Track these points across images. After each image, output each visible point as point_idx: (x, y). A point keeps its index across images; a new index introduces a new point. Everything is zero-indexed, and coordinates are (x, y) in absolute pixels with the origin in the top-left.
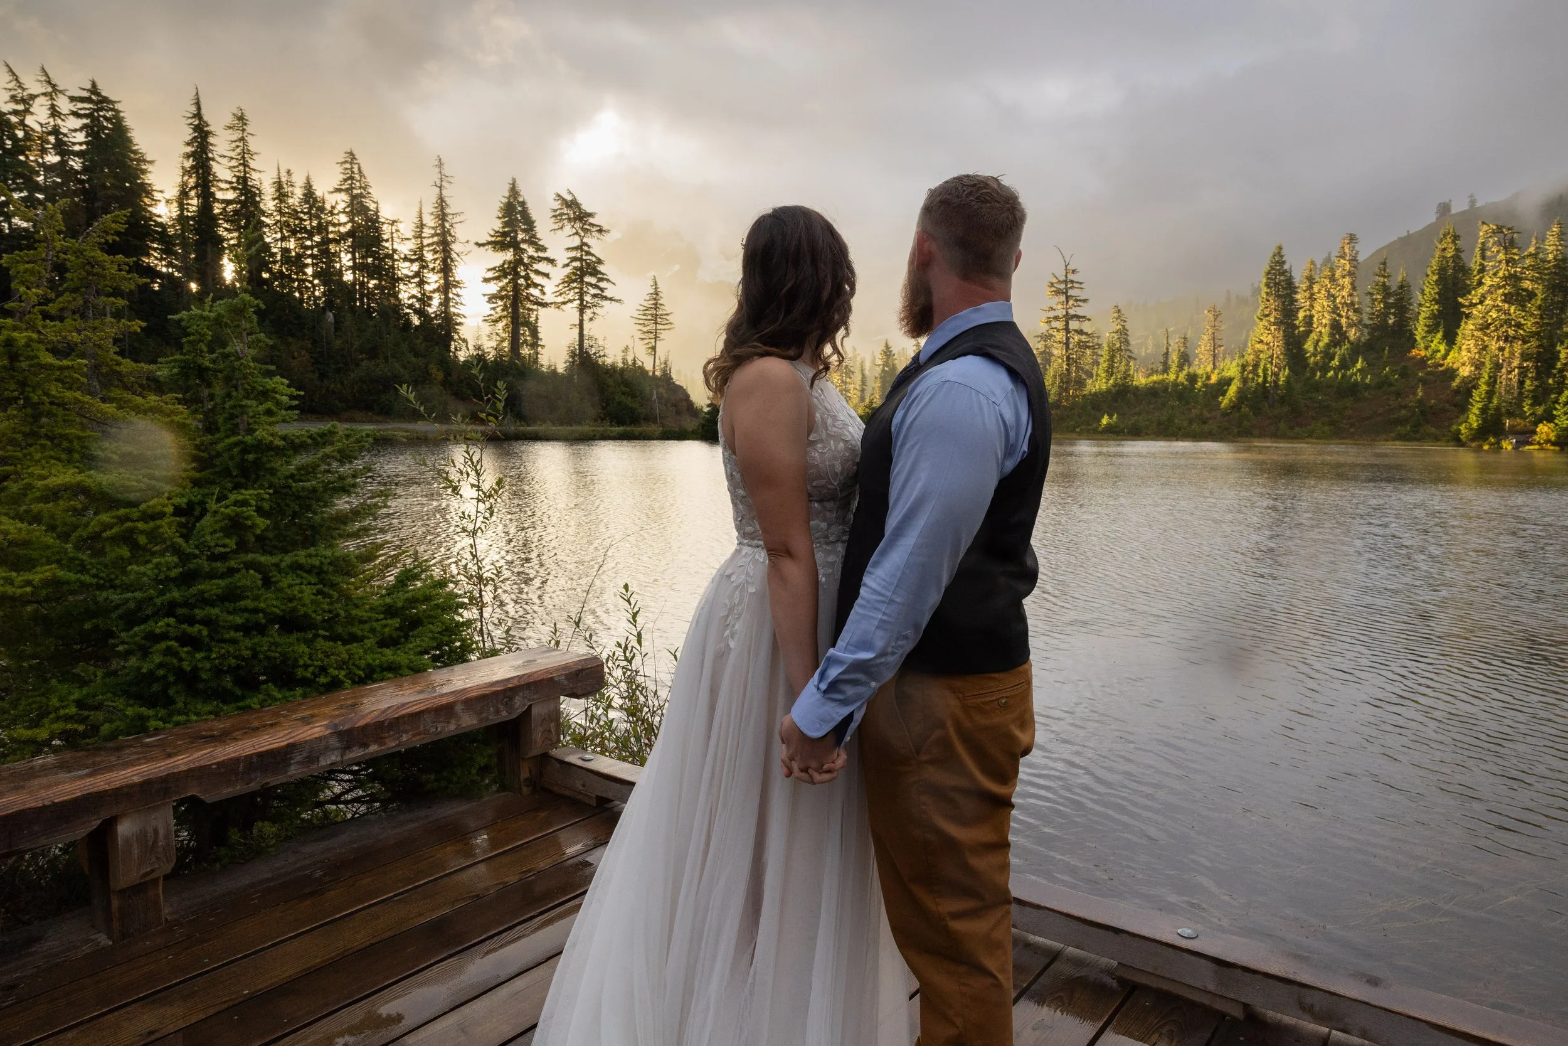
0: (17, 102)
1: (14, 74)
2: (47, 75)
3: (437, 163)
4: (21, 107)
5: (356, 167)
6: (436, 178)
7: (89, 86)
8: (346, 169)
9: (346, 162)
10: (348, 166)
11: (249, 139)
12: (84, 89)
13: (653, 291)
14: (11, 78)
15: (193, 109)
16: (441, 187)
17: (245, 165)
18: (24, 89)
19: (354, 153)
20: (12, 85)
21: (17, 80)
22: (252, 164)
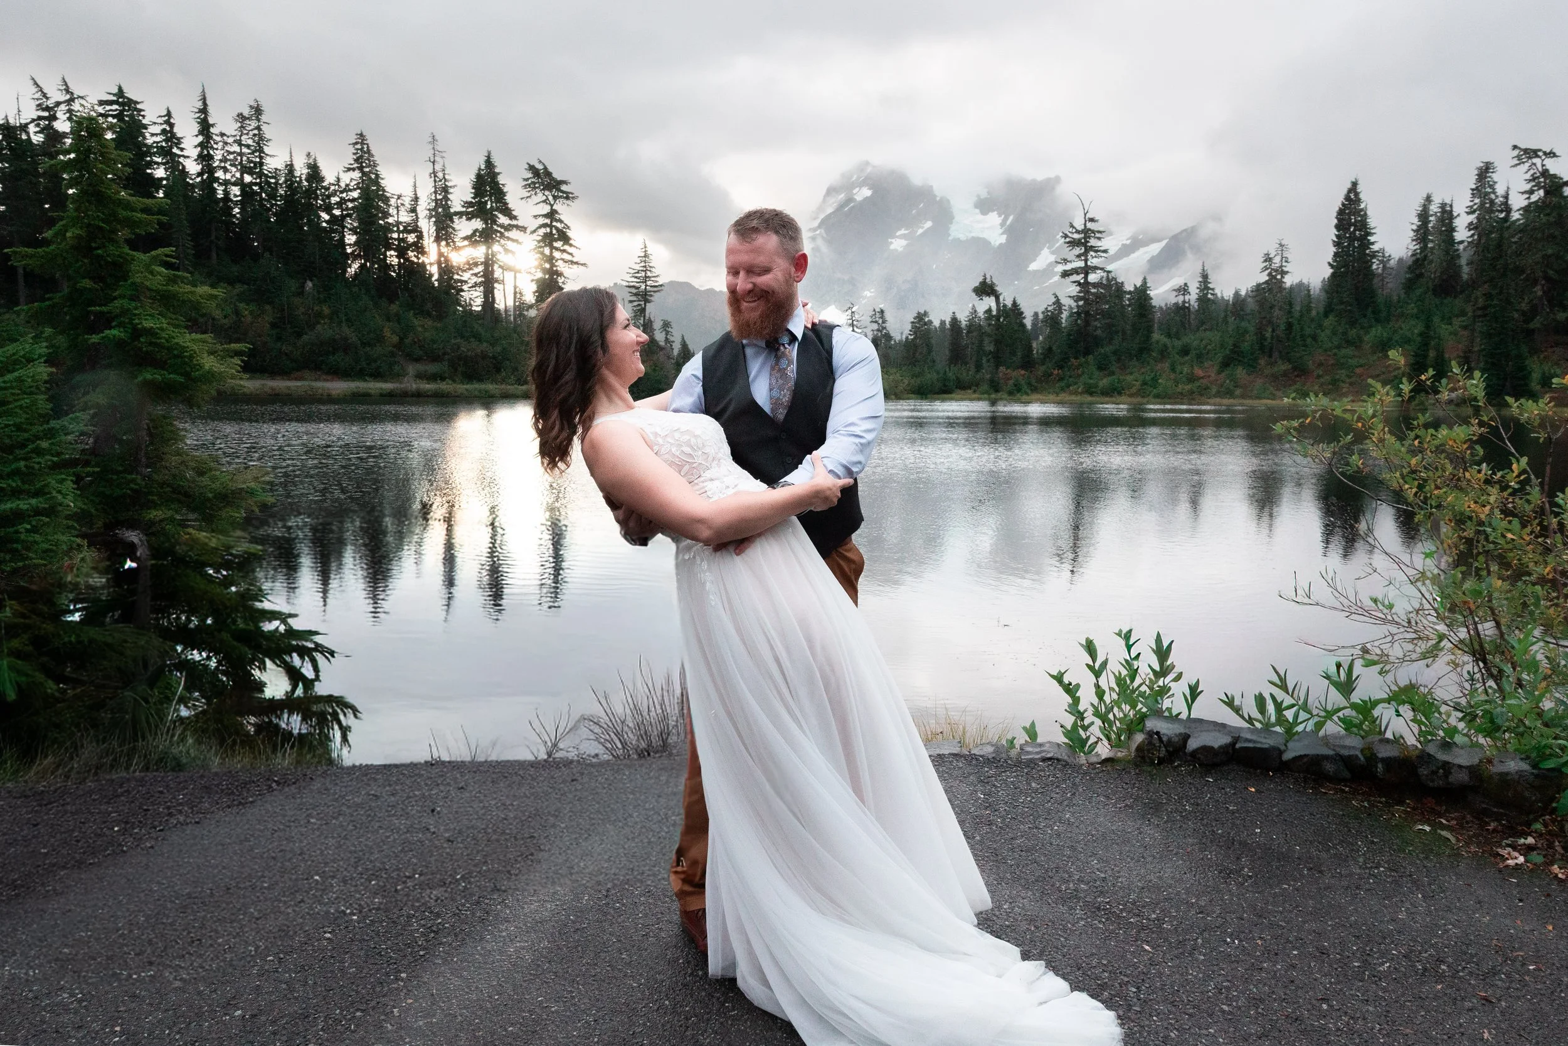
0: (43, 110)
1: (38, 86)
2: (66, 84)
3: (431, 139)
4: (46, 114)
5: (365, 146)
6: (430, 153)
7: (116, 91)
8: (357, 149)
9: (356, 143)
10: (359, 146)
11: (264, 128)
12: (110, 94)
13: (643, 254)
14: (36, 90)
15: (200, 105)
16: (434, 162)
17: (261, 151)
18: (47, 98)
19: (364, 134)
20: (39, 95)
21: (41, 90)
22: (266, 149)
